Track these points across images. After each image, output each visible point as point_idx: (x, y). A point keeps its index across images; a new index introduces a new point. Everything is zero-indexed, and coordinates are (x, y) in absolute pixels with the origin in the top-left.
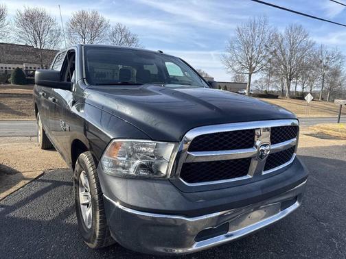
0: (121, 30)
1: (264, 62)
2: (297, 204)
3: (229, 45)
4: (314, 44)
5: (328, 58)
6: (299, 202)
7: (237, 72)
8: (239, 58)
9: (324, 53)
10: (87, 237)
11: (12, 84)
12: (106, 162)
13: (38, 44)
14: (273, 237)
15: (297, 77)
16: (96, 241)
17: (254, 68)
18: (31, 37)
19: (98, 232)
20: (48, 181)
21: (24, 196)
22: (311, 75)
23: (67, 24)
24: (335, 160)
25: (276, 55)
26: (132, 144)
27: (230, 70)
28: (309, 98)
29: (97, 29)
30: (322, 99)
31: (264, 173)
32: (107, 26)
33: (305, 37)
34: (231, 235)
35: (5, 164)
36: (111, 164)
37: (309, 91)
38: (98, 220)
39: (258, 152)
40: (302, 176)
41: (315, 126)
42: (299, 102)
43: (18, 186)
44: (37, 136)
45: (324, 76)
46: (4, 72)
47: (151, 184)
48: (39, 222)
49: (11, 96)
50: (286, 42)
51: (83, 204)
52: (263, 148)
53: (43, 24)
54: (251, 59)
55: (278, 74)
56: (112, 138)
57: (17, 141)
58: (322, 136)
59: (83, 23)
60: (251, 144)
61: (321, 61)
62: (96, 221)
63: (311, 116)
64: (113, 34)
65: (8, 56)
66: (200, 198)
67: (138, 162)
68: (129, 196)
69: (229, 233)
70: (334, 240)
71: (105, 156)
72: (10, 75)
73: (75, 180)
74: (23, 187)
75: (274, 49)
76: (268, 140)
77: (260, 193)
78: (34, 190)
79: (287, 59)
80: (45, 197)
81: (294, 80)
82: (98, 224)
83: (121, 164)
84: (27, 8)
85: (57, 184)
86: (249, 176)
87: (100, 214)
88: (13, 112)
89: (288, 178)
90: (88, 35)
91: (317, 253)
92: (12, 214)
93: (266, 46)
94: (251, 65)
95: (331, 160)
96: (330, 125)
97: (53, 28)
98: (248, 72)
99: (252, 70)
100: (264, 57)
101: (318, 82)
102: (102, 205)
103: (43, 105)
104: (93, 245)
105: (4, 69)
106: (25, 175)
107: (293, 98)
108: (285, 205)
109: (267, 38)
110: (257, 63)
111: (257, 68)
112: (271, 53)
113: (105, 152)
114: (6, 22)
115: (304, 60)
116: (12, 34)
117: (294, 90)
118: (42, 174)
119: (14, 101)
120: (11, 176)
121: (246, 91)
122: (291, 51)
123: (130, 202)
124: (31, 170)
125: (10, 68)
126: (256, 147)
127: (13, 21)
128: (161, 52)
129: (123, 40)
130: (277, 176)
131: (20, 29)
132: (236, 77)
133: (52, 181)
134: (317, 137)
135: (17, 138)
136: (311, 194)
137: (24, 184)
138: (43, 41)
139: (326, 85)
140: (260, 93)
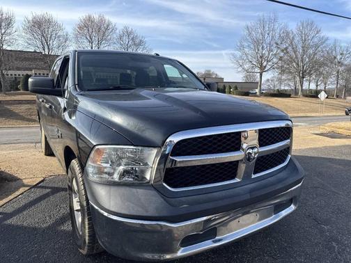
0: (128, 33)
1: (275, 60)
2: (293, 207)
3: (239, 44)
4: (327, 39)
5: (341, 54)
6: (295, 205)
7: (247, 71)
8: (250, 57)
9: (338, 49)
10: (79, 243)
11: (21, 91)
12: (90, 169)
13: (46, 50)
14: (270, 241)
15: (310, 75)
16: (86, 247)
17: (265, 67)
18: (39, 43)
19: (87, 238)
20: (48, 188)
21: (22, 204)
22: (325, 72)
23: (74, 29)
24: (344, 160)
25: (288, 53)
26: (116, 150)
27: (240, 69)
28: (323, 95)
29: (104, 33)
30: (337, 96)
31: (253, 176)
32: (114, 29)
33: (318, 33)
34: (220, 240)
35: (7, 171)
36: (96, 171)
37: (323, 89)
38: (87, 227)
39: (246, 155)
40: (296, 178)
41: (326, 125)
42: (314, 100)
43: (17, 193)
44: (41, 142)
45: (338, 72)
46: (14, 79)
47: (134, 190)
48: (35, 229)
49: (20, 102)
50: (297, 39)
51: (77, 210)
52: (251, 151)
53: (50, 30)
54: (261, 57)
55: (291, 72)
56: (95, 144)
57: (22, 148)
58: (333, 135)
59: (90, 28)
60: (237, 147)
61: (335, 58)
62: (85, 227)
63: (326, 114)
64: (121, 38)
65: (18, 64)
66: (184, 203)
67: (121, 168)
68: (112, 203)
69: (217, 238)
70: (334, 244)
71: (89, 163)
72: (19, 82)
73: (69, 186)
74: (22, 193)
75: (285, 46)
76: (256, 142)
77: (248, 197)
78: (33, 196)
79: (299, 56)
80: (43, 203)
81: (307, 77)
82: (87, 231)
83: (106, 170)
84: (34, 15)
85: (56, 190)
86: (237, 180)
87: (89, 221)
88: (23, 119)
89: (280, 181)
90: (95, 40)
91: (315, 257)
92: (9, 222)
93: (277, 44)
94: (262, 64)
95: (339, 160)
96: (342, 124)
97: (60, 33)
98: (259, 71)
99: (263, 69)
100: (275, 55)
101: (332, 79)
102: (89, 212)
103: (43, 112)
104: (84, 252)
105: (13, 76)
106: (25, 182)
107: (306, 96)
108: (278, 208)
109: (277, 35)
110: (268, 61)
111: (268, 67)
112: (283, 51)
113: (89, 159)
114: (14, 29)
115: (317, 57)
116: (21, 41)
117: (307, 88)
118: (42, 181)
119: (24, 107)
120: (11, 183)
121: (257, 91)
122: (303, 47)
123: (113, 209)
124: (32, 176)
125: (19, 75)
126: (243, 150)
127: (21, 28)
128: (157, 55)
129: (130, 43)
130: (269, 179)
131: (28, 36)
132: (247, 77)
133: (50, 188)
134: (328, 136)
135: (22, 145)
136: (315, 196)
137: (23, 191)
138: (50, 47)
139: (341, 82)
140: (272, 92)
